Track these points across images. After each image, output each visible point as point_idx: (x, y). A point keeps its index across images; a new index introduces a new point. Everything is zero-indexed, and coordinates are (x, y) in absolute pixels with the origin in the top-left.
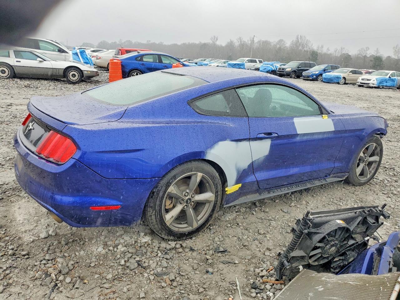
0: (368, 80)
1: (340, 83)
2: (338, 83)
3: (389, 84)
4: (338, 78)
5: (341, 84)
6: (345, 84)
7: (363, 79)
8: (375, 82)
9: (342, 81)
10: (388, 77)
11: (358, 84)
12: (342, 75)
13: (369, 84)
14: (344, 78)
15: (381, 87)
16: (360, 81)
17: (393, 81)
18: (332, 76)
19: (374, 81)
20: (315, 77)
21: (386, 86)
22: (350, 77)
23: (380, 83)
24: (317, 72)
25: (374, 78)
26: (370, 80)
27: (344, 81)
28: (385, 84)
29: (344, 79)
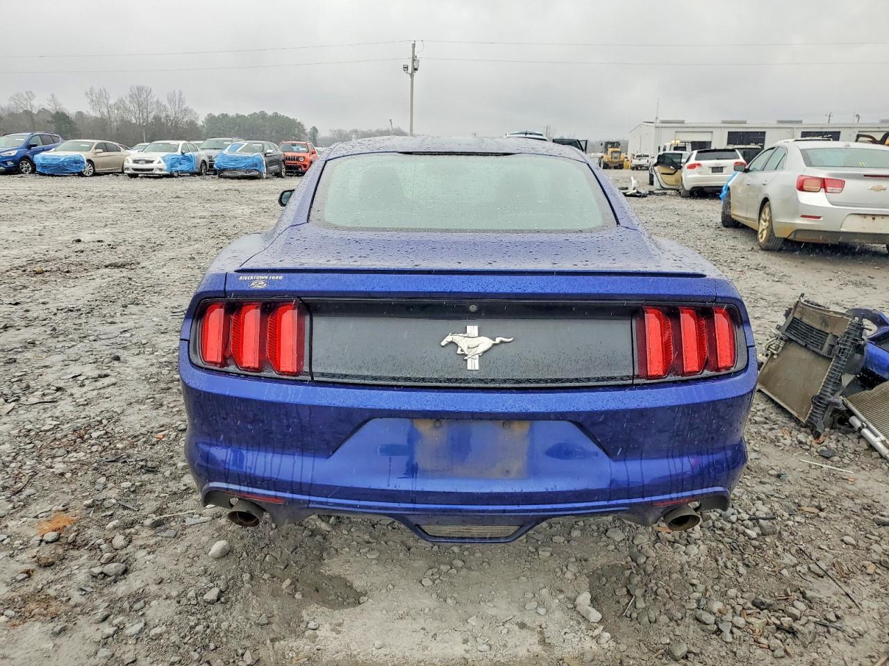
0: (148, 162)
1: (84, 173)
2: (81, 174)
3: (185, 167)
4: (77, 162)
5: (87, 175)
6: (95, 174)
7: (136, 162)
8: (163, 165)
9: (87, 169)
10: (179, 153)
11: (129, 172)
12: (85, 156)
13: (153, 169)
14: (89, 161)
15: (176, 174)
16: (129, 164)
17: (189, 159)
18: (62, 159)
19: (159, 162)
20: (10, 164)
21: (182, 171)
22: (101, 158)
23: (172, 166)
24: (14, 153)
25: (157, 156)
26: (152, 162)
27: (92, 168)
28: (179, 168)
29: (90, 165)
